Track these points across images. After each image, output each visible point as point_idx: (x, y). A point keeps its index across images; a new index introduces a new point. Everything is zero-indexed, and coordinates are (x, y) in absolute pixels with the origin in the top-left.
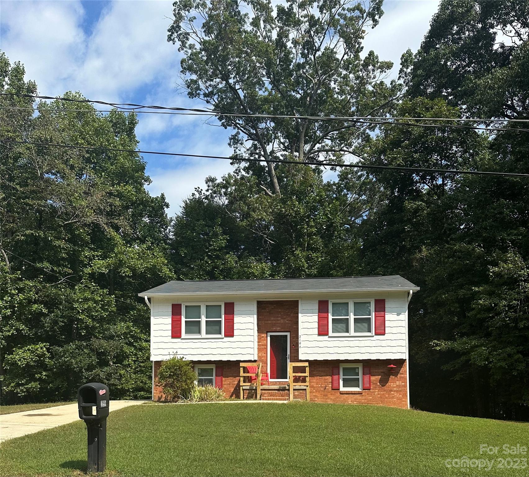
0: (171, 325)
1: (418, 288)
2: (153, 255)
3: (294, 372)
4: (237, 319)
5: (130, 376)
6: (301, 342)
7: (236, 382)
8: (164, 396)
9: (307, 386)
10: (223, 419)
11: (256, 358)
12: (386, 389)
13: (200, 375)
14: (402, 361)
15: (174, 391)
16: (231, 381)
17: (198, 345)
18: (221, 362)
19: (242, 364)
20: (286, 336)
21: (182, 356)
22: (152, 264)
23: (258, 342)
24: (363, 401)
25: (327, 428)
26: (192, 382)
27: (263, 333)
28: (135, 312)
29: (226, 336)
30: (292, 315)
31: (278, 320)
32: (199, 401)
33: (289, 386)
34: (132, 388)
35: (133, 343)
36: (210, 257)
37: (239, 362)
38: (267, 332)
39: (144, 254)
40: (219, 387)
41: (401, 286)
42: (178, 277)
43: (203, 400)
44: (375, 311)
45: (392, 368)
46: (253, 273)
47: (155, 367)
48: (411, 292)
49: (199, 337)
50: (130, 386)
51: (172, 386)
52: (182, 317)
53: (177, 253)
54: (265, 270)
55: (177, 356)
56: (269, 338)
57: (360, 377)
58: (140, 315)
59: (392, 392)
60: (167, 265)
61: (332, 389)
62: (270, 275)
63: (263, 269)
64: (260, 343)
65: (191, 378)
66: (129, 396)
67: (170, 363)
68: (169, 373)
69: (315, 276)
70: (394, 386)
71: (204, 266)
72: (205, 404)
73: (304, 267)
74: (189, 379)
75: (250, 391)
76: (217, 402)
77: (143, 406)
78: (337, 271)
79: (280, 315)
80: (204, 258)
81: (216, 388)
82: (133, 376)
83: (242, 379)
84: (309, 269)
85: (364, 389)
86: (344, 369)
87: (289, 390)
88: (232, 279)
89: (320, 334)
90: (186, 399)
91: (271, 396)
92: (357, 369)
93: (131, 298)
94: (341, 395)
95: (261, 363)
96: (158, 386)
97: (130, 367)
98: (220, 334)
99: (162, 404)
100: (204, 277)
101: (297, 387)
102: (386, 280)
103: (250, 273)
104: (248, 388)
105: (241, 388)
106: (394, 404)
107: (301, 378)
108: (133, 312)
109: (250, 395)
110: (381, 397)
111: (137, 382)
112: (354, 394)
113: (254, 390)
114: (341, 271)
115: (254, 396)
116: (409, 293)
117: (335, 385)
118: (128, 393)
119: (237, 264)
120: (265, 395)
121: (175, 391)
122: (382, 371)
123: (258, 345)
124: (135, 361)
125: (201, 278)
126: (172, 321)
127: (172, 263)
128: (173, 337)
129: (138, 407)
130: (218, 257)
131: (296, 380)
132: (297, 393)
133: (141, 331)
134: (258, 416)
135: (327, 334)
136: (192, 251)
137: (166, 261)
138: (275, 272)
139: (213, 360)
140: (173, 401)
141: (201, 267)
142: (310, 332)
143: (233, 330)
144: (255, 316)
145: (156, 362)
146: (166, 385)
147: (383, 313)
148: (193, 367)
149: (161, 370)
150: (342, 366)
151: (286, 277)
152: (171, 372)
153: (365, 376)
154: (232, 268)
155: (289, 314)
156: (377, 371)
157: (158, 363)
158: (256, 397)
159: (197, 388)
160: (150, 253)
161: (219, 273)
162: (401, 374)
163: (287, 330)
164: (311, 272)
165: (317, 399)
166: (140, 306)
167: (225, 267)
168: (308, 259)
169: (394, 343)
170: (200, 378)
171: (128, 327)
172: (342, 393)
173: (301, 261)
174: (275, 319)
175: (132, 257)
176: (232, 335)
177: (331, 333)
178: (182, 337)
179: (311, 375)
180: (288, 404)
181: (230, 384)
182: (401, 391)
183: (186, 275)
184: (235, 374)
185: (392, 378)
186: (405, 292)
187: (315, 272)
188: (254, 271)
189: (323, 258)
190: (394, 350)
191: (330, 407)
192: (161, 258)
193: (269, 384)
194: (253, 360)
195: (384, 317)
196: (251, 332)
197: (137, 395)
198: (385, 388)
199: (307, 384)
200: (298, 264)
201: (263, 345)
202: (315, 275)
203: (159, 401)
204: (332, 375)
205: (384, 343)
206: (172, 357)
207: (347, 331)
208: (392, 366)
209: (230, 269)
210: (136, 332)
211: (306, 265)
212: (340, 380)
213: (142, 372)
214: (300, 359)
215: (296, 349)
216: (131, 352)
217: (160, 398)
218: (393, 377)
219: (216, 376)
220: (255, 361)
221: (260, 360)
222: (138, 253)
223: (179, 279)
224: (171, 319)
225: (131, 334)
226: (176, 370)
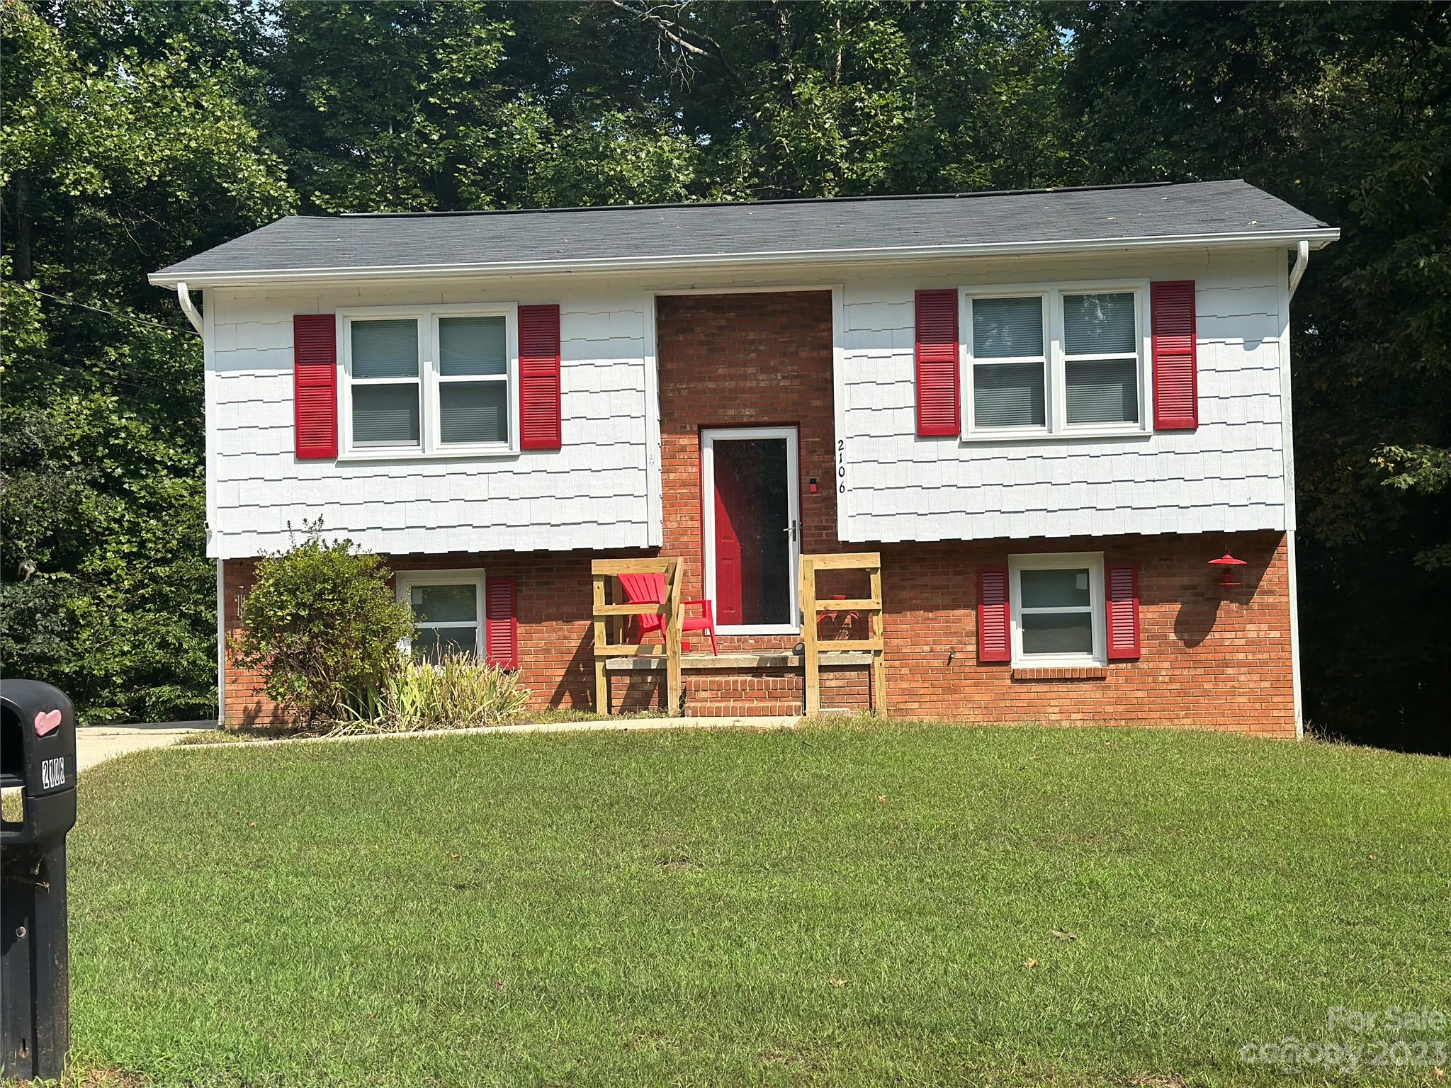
0: (291, 405)
1: (1334, 234)
2: (199, 106)
3: (819, 596)
4: (572, 376)
5: (113, 620)
6: (848, 468)
7: (575, 643)
8: (269, 706)
9: (878, 653)
10: (537, 804)
11: (657, 540)
12: (1202, 657)
13: (421, 612)
14: (1270, 539)
15: (315, 685)
16: (553, 636)
17: (409, 488)
18: (508, 557)
19: (599, 567)
20: (782, 443)
21: (342, 536)
22: (193, 144)
23: (665, 470)
24: (1109, 709)
25: (986, 833)
26: (391, 646)
27: (683, 432)
28: (126, 349)
29: (529, 446)
30: (803, 354)
31: (745, 377)
32: (422, 727)
33: (801, 653)
34: (125, 671)
35: (119, 481)
36: (434, 114)
37: (583, 557)
38: (702, 427)
39: (157, 105)
40: (503, 664)
41: (1261, 226)
42: (305, 197)
43: (437, 719)
44: (1155, 332)
45: (1227, 570)
46: (621, 179)
47: (226, 585)
48: (1304, 248)
49: (415, 452)
50: (112, 663)
51: (304, 664)
52: (340, 369)
53: (296, 101)
54: (670, 164)
55: (324, 535)
56: (708, 454)
57: (1095, 608)
58: (146, 363)
59: (1229, 671)
60: (257, 151)
61: (981, 663)
62: (691, 188)
63: (662, 163)
64: (672, 476)
65: (385, 630)
66: (112, 704)
67: (294, 568)
68: (291, 609)
69: (880, 191)
70: (1237, 642)
71: (410, 153)
72: (451, 738)
73: (831, 150)
74: (375, 634)
75: (637, 679)
76: (502, 729)
77: (185, 753)
78: (968, 168)
79: (753, 355)
80: (410, 119)
81: (492, 666)
82: (127, 620)
83: (600, 628)
84: (853, 161)
85: (1111, 661)
86: (1026, 576)
87: (800, 670)
88: (530, 205)
89: (924, 433)
90: (365, 716)
91: (726, 697)
92: (1079, 576)
93: (104, 294)
94: (1018, 687)
95: (680, 560)
96: (244, 663)
97: (110, 582)
98: (503, 436)
99: (264, 742)
100: (416, 197)
101: (835, 659)
102: (1190, 200)
103: (609, 181)
104: (628, 665)
105: (599, 666)
106: (1240, 716)
107: (848, 620)
108: (116, 348)
109: (637, 694)
110: (1182, 693)
111: (142, 643)
112: (1072, 680)
113: (651, 672)
114: (985, 168)
115: (655, 700)
116: (1293, 255)
117: (993, 648)
118: (106, 693)
119: (550, 141)
120: (703, 694)
121: (320, 687)
122: (1186, 581)
123: (665, 484)
124: (128, 557)
125: (400, 204)
126: (298, 386)
127: (278, 141)
128: (304, 453)
129: (166, 757)
130: (467, 114)
131: (829, 627)
132: (833, 684)
133: (155, 430)
134: (683, 789)
135: (952, 431)
136: (360, 92)
137: (254, 134)
138: (710, 175)
139: (473, 549)
140: (311, 729)
141: (399, 159)
142: (885, 424)
143: (558, 420)
144: (651, 363)
145: (229, 563)
146: (277, 660)
147: (1188, 339)
148: (391, 583)
149: (257, 599)
150: (1019, 565)
151: (762, 195)
152: (298, 606)
153: (1115, 605)
154: (530, 161)
155: (793, 348)
156: (1163, 581)
157: (242, 570)
158: (663, 703)
159: (413, 672)
160: (184, 99)
161: (474, 183)
162: (1263, 593)
163: (785, 418)
164: (864, 171)
165: (915, 706)
166: (147, 326)
167: (501, 157)
168: (848, 114)
169: (1233, 466)
170: (421, 625)
171: (98, 415)
172: (1019, 679)
173: (819, 127)
174: (733, 371)
175: (107, 120)
176: (553, 445)
177: (969, 429)
178: (341, 457)
179: (892, 605)
180: (801, 731)
181: (547, 652)
182: (1264, 663)
183: (334, 190)
184: (567, 609)
185: (1228, 612)
186: (1278, 248)
187: (876, 169)
188: (625, 169)
189: (911, 115)
190: (1236, 493)
191: (982, 740)
192: (231, 118)
193: (715, 645)
194: (644, 546)
195: (1192, 354)
196: (634, 430)
197: (142, 699)
198: (1200, 652)
199: (875, 642)
200: (808, 140)
201: (684, 484)
202: (881, 183)
203: (248, 727)
204: (978, 602)
205: (1191, 466)
206: (301, 539)
207: (1039, 417)
208: (1229, 560)
209: (521, 165)
210: (130, 435)
211: (841, 144)
212: (1013, 624)
213: (162, 602)
214: (841, 538)
215: (824, 499)
216: (116, 521)
217: (250, 717)
218: (1234, 606)
219: (489, 615)
220: (653, 552)
221: (673, 547)
222: (135, 101)
223: (307, 209)
224: (291, 379)
225: (112, 441)
226: (320, 595)
